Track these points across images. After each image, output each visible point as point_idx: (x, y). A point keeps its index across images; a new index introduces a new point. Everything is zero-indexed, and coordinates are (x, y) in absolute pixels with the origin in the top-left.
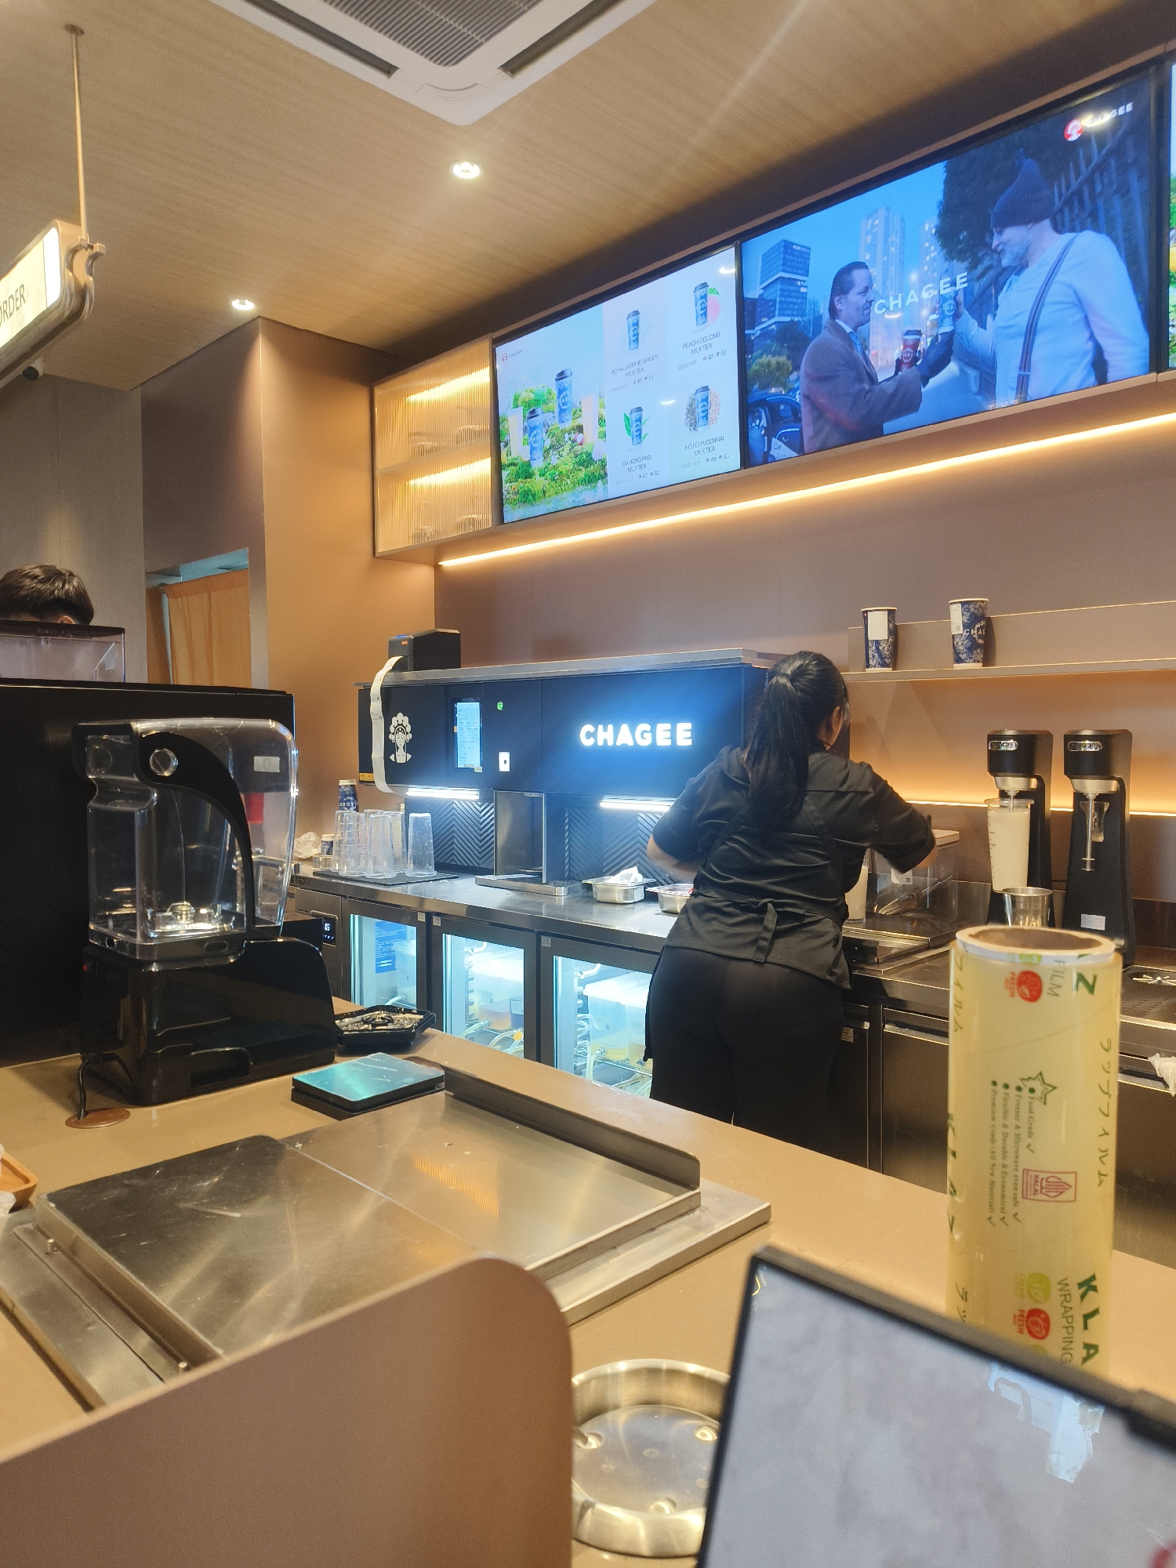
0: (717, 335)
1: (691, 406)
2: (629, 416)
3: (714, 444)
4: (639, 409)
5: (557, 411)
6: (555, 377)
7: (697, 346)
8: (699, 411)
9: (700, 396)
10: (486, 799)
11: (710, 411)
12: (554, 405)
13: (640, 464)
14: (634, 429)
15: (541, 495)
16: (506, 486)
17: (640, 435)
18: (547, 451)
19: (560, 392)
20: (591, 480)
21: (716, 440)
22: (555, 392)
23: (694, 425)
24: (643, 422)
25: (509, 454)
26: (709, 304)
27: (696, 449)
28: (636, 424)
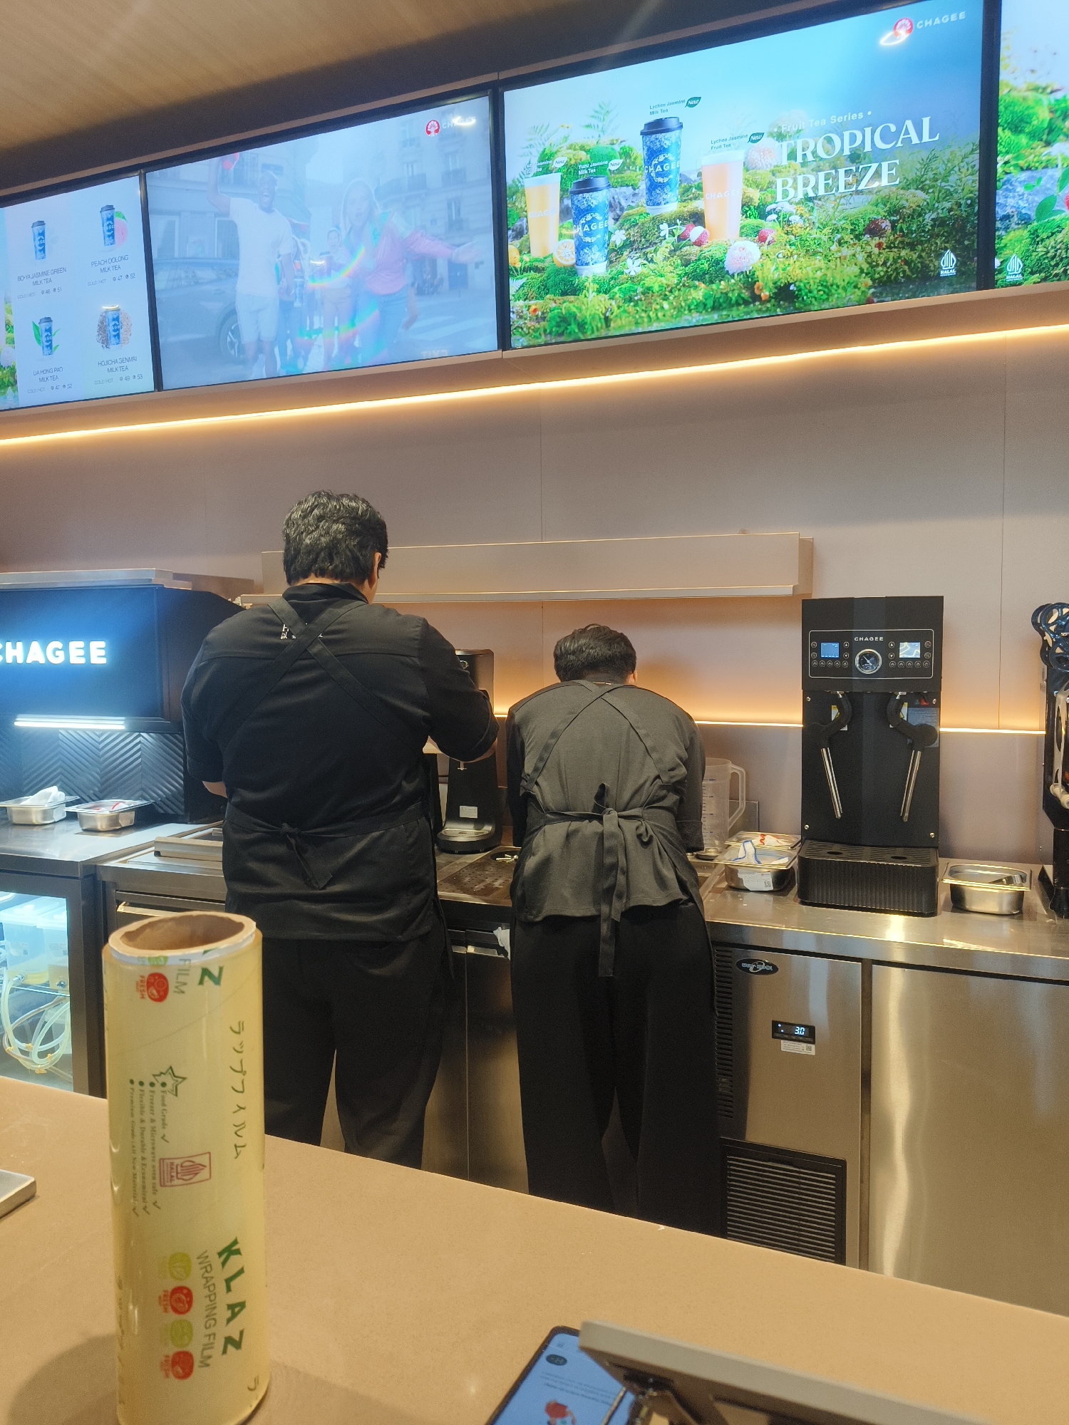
0: (123, 258)
1: (102, 323)
2: (38, 325)
3: (127, 364)
4: (49, 320)
7: (106, 266)
8: (111, 330)
9: (110, 315)
11: (121, 331)
13: (51, 375)
14: (45, 339)
17: (50, 346)
20: (1, 386)
21: (128, 360)
23: (106, 342)
24: (53, 333)
26: (116, 226)
27: (109, 367)
28: (46, 334)
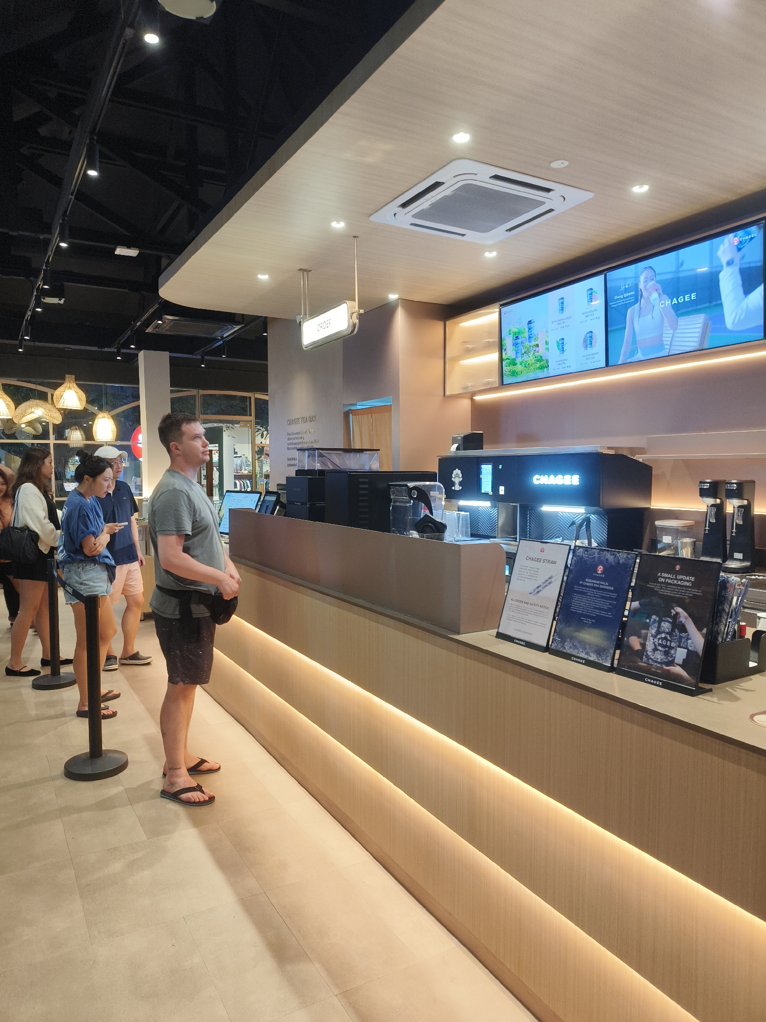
0: (596, 310)
1: (585, 339)
2: (558, 341)
3: (595, 356)
4: (563, 339)
5: (527, 337)
6: (527, 323)
7: (587, 314)
8: (589, 340)
9: (589, 335)
10: (494, 506)
11: (593, 342)
12: (526, 335)
13: (563, 361)
14: (561, 347)
15: (520, 373)
16: (504, 368)
17: (563, 350)
18: (523, 354)
19: (529, 329)
20: (542, 368)
21: (596, 354)
22: (527, 330)
23: (586, 347)
24: (565, 344)
25: (506, 354)
26: (593, 296)
27: (587, 357)
28: (561, 345)
